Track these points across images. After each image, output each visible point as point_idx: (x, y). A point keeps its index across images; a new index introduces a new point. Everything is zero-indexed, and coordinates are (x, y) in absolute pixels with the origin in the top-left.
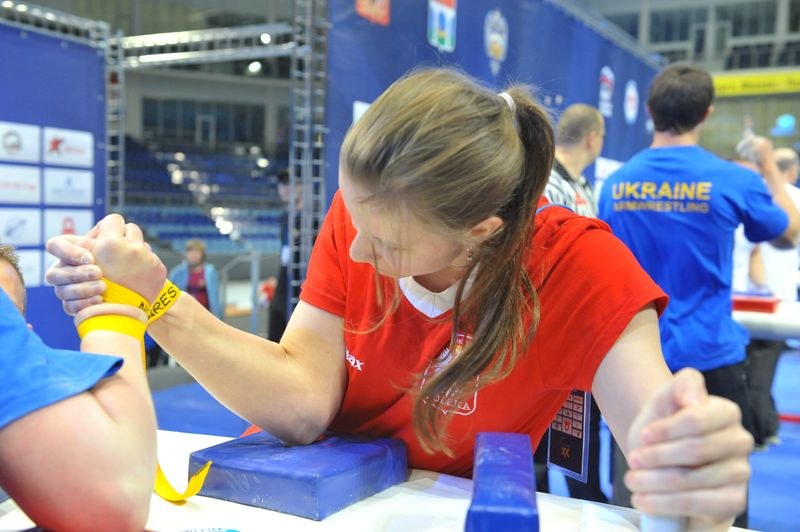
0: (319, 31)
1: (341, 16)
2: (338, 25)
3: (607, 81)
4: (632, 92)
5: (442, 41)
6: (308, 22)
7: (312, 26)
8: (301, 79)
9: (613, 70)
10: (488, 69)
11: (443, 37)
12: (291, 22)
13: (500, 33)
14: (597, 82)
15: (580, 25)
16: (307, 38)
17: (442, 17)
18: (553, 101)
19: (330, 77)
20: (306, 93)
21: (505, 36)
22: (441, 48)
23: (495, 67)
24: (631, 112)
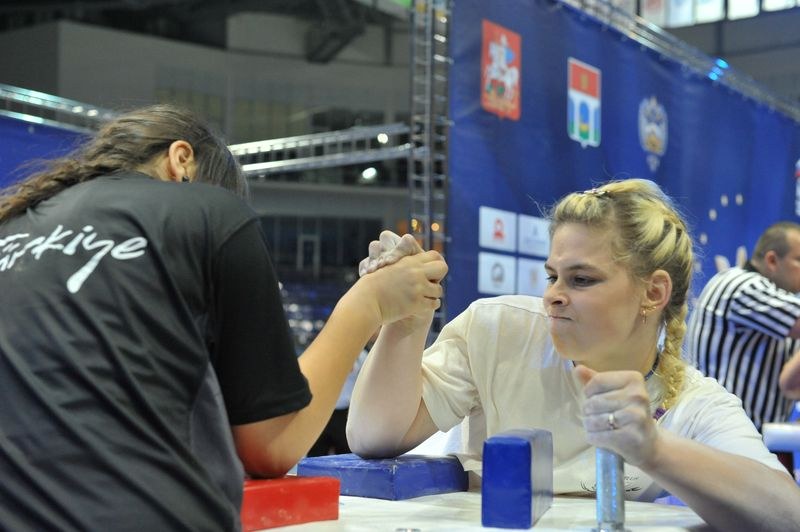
0: (439, 129)
1: (464, 112)
2: (461, 122)
5: (585, 135)
6: (427, 121)
7: (431, 124)
8: (419, 184)
10: (646, 165)
11: (585, 131)
12: (407, 121)
13: (658, 123)
14: (791, 178)
15: (765, 109)
16: (426, 137)
17: (584, 108)
18: (732, 201)
19: (451, 180)
20: (425, 198)
21: (664, 126)
22: (584, 143)
23: (653, 163)
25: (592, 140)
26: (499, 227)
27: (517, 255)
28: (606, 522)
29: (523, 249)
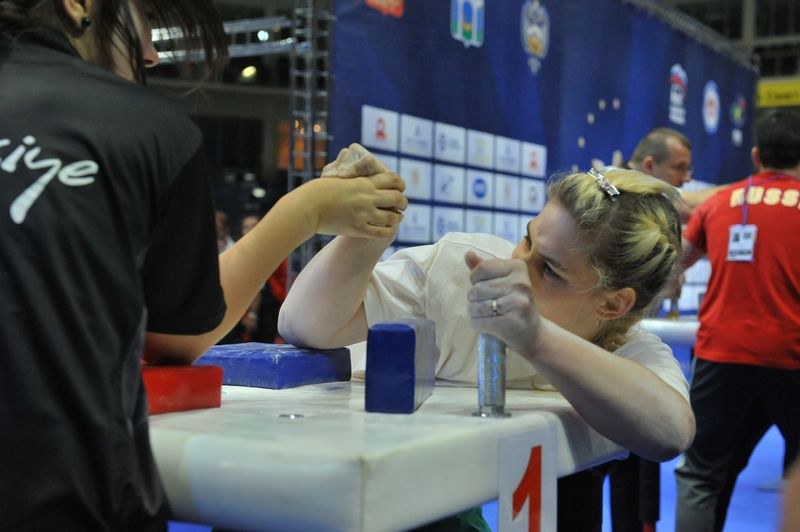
0: (322, 24)
1: (346, 8)
2: (344, 18)
3: (678, 81)
4: (711, 95)
5: (468, 34)
6: (309, 16)
7: (313, 18)
8: (301, 82)
9: (684, 68)
10: (526, 67)
11: (468, 30)
12: (289, 15)
13: (540, 25)
14: (665, 84)
16: (308, 32)
17: (468, 7)
18: (609, 105)
19: (334, 77)
20: (307, 95)
21: (545, 28)
22: (467, 43)
23: (534, 65)
24: (711, 120)
25: (475, 41)
26: (381, 126)
27: (399, 155)
28: (487, 405)
29: (405, 149)
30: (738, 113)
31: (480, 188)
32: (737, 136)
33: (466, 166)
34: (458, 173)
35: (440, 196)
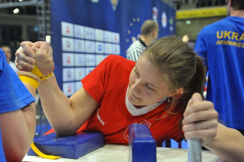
3: (155, 12)
4: (164, 16)
8: (40, 14)
9: (157, 8)
10: (111, 9)
14: (152, 12)
18: (136, 20)
19: (51, 12)
20: (43, 18)
22: (93, 1)
23: (114, 8)
24: (164, 24)
26: (68, 29)
27: (74, 38)
29: (76, 36)
30: (171, 22)
31: (100, 48)
32: (171, 29)
33: (95, 41)
34: (93, 43)
35: (87, 51)
